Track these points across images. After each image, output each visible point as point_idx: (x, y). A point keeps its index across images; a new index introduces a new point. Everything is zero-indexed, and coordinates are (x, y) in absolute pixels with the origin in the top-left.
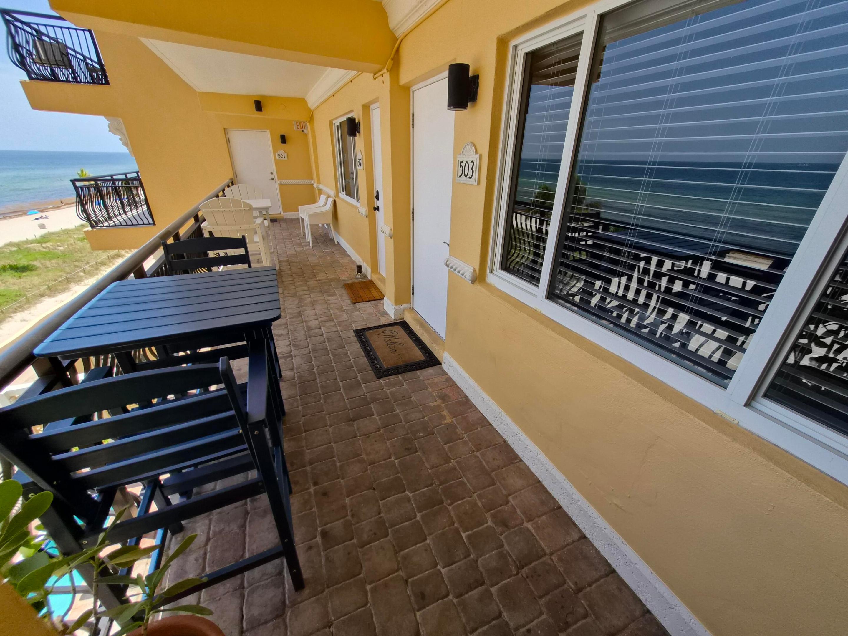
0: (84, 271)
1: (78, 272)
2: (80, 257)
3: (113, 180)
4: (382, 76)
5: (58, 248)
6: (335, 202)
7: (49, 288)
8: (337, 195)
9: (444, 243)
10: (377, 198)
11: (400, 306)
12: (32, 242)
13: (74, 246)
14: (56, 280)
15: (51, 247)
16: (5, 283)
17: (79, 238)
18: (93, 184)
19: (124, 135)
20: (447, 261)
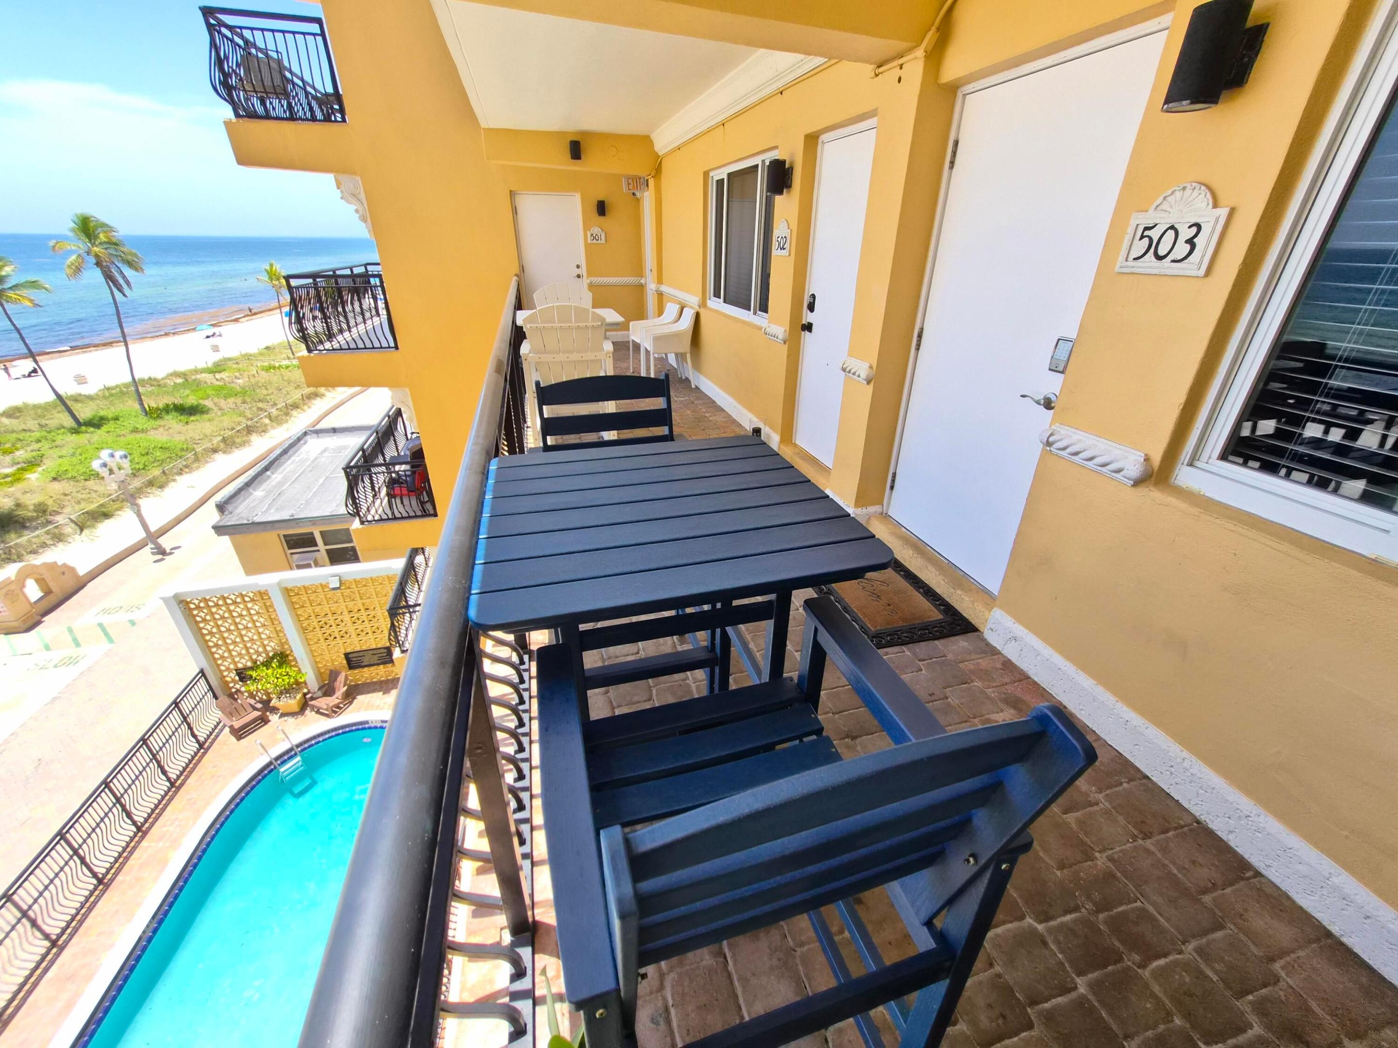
0: (270, 417)
1: (262, 418)
2: (264, 395)
3: (335, 277)
4: (901, 68)
5: (237, 381)
6: (697, 316)
7: (224, 440)
8: (703, 304)
9: (1023, 396)
10: (811, 307)
11: (864, 509)
12: (203, 371)
13: (256, 379)
14: (233, 429)
15: (227, 379)
16: (167, 430)
17: (263, 366)
18: (311, 284)
19: (362, 204)
20: (1051, 435)
